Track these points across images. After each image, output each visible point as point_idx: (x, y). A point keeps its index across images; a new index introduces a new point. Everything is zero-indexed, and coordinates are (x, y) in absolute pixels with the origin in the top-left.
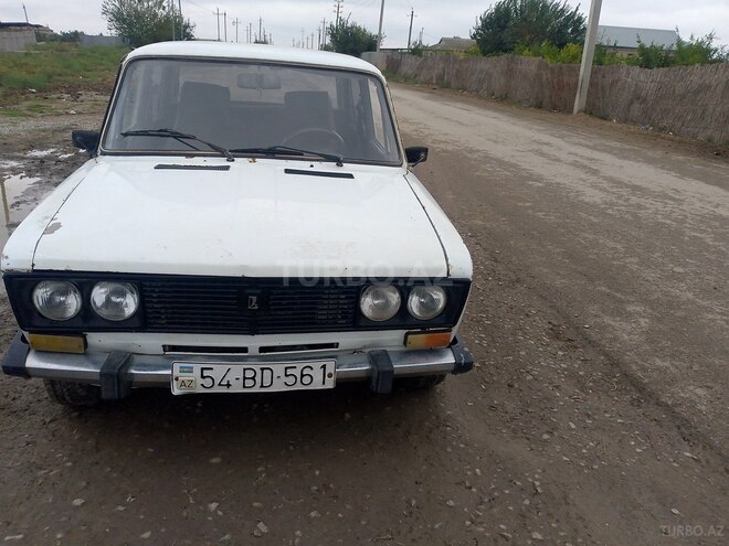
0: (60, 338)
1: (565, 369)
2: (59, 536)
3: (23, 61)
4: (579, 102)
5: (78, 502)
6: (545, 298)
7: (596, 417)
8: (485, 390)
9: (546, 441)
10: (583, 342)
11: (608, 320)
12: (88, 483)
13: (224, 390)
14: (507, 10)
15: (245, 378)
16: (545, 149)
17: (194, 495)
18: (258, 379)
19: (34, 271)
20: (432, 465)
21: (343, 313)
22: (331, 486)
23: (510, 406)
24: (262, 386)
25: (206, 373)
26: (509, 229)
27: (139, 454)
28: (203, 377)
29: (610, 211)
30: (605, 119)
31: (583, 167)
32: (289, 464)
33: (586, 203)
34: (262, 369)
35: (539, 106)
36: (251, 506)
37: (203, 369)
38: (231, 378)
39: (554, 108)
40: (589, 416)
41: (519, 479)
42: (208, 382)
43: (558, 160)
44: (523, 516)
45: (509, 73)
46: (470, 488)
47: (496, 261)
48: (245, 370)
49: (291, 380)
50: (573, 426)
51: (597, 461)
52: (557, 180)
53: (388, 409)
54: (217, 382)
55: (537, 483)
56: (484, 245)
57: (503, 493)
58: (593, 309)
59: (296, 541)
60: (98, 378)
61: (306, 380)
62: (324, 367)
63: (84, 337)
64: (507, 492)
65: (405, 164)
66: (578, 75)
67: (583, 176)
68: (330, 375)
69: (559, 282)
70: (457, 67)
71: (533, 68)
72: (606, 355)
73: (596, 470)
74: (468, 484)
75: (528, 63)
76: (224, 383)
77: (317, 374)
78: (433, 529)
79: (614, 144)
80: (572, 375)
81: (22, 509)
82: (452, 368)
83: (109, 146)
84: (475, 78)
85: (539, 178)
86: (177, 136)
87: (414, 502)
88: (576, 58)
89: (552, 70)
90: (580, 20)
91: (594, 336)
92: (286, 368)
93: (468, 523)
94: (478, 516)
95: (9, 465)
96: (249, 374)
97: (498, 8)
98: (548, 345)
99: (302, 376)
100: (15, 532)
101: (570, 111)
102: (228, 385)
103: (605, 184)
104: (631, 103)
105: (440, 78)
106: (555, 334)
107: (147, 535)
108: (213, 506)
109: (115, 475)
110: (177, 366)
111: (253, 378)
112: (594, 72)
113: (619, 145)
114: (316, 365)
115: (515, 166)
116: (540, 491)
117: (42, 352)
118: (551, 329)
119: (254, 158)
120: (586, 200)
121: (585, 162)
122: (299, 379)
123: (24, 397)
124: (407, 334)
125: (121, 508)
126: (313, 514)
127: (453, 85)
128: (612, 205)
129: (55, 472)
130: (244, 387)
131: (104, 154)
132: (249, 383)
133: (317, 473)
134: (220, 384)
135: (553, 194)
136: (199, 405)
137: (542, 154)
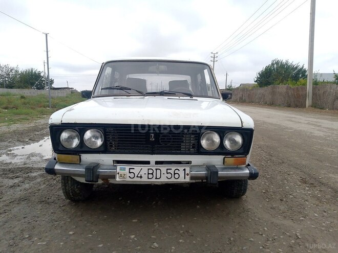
0: (70, 156)
1: (310, 194)
2: (61, 244)
3: (66, 99)
4: (308, 102)
5: (71, 233)
6: (297, 168)
7: (329, 212)
8: (268, 202)
9: (302, 220)
10: (319, 185)
11: (331, 175)
12: (76, 227)
13: (139, 179)
14: (270, 69)
15: (148, 174)
16: (293, 119)
17: (124, 233)
18: (154, 174)
19: (62, 123)
20: (241, 225)
21: (193, 145)
22: (190, 231)
23: (282, 208)
24: (156, 178)
25: (131, 171)
26: (277, 145)
27: (100, 218)
28: (130, 173)
29: (328, 138)
30: (322, 109)
31: (312, 124)
32: (169, 223)
33: (316, 136)
34: (156, 169)
35: (289, 106)
36: (151, 237)
37: (130, 169)
38: (142, 173)
39: (296, 106)
40: (325, 212)
41: (288, 232)
42: (132, 175)
43: (300, 123)
44: (291, 247)
45: (273, 93)
46: (262, 235)
47: (271, 156)
48: (148, 169)
49: (169, 176)
50: (316, 215)
51: (332, 228)
52: (300, 129)
53: (218, 204)
54: (136, 176)
55: (298, 234)
56: (265, 150)
57: (279, 237)
58: (323, 172)
59: (172, 250)
60: (84, 173)
61: (177, 176)
62: (184, 170)
63: (80, 156)
64: (282, 237)
65: (222, 99)
66: (306, 90)
67: (314, 127)
68: (188, 175)
69: (304, 162)
70: (248, 93)
71: (284, 90)
72: (332, 188)
73: (331, 232)
74: (261, 233)
75: (282, 88)
76: (139, 176)
77: (182, 174)
78: (242, 249)
79: (328, 117)
80: (314, 196)
81: (47, 234)
82: (248, 175)
83: (96, 94)
84: (257, 97)
85: (291, 128)
86: (122, 89)
87: (232, 239)
88: (305, 84)
89: (293, 89)
90: (305, 71)
91: (324, 181)
92: (167, 169)
93: (261, 248)
94: (267, 245)
95: (44, 219)
96: (151, 172)
97: (266, 69)
98: (300, 185)
99: (175, 174)
100: (43, 241)
101: (305, 106)
102: (141, 177)
103: (325, 130)
104: (335, 101)
105: (241, 98)
106: (304, 181)
107: (101, 246)
108: (133, 236)
109: (89, 224)
110: (118, 168)
111: (152, 174)
112: (314, 89)
113: (330, 117)
114: (181, 169)
115: (279, 125)
116: (300, 237)
117: (62, 163)
118: (302, 180)
119: (155, 96)
120: (316, 135)
121: (314, 123)
122: (173, 175)
123: (52, 198)
124: (224, 158)
125: (90, 235)
126: (181, 241)
127: (247, 101)
128: (329, 136)
129: (63, 222)
130: (148, 178)
131: (93, 97)
132: (150, 176)
133: (183, 226)
134: (137, 177)
135: (299, 133)
136: (129, 202)
137: (292, 121)
